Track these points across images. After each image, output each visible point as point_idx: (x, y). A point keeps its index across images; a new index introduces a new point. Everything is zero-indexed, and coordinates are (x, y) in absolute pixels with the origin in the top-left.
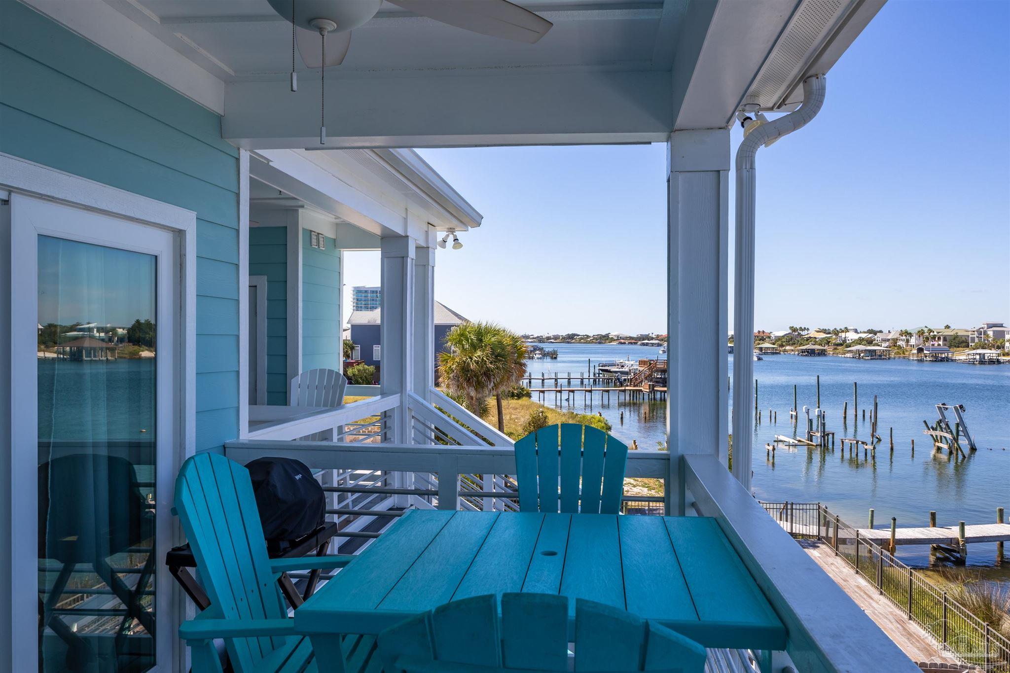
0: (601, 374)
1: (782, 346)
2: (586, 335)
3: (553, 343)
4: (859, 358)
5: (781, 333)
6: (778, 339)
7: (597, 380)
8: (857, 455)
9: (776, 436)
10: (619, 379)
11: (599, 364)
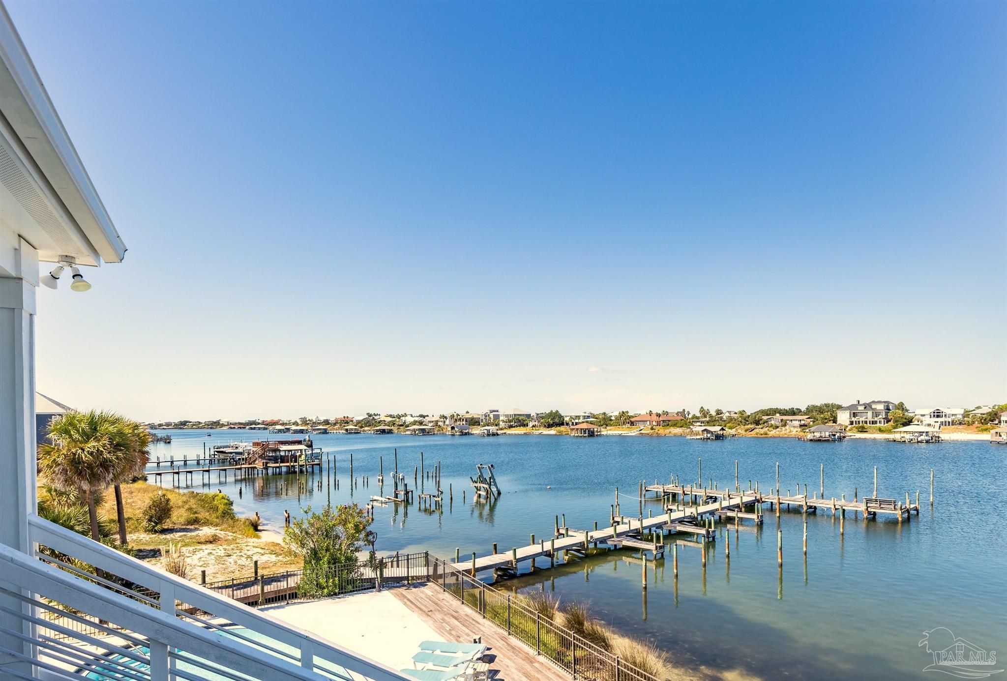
0: (217, 455)
1: (362, 427)
2: (198, 422)
3: (166, 429)
4: (415, 435)
5: (361, 418)
6: (359, 422)
7: (213, 460)
8: (430, 505)
9: (371, 497)
10: (233, 459)
11: (214, 447)
